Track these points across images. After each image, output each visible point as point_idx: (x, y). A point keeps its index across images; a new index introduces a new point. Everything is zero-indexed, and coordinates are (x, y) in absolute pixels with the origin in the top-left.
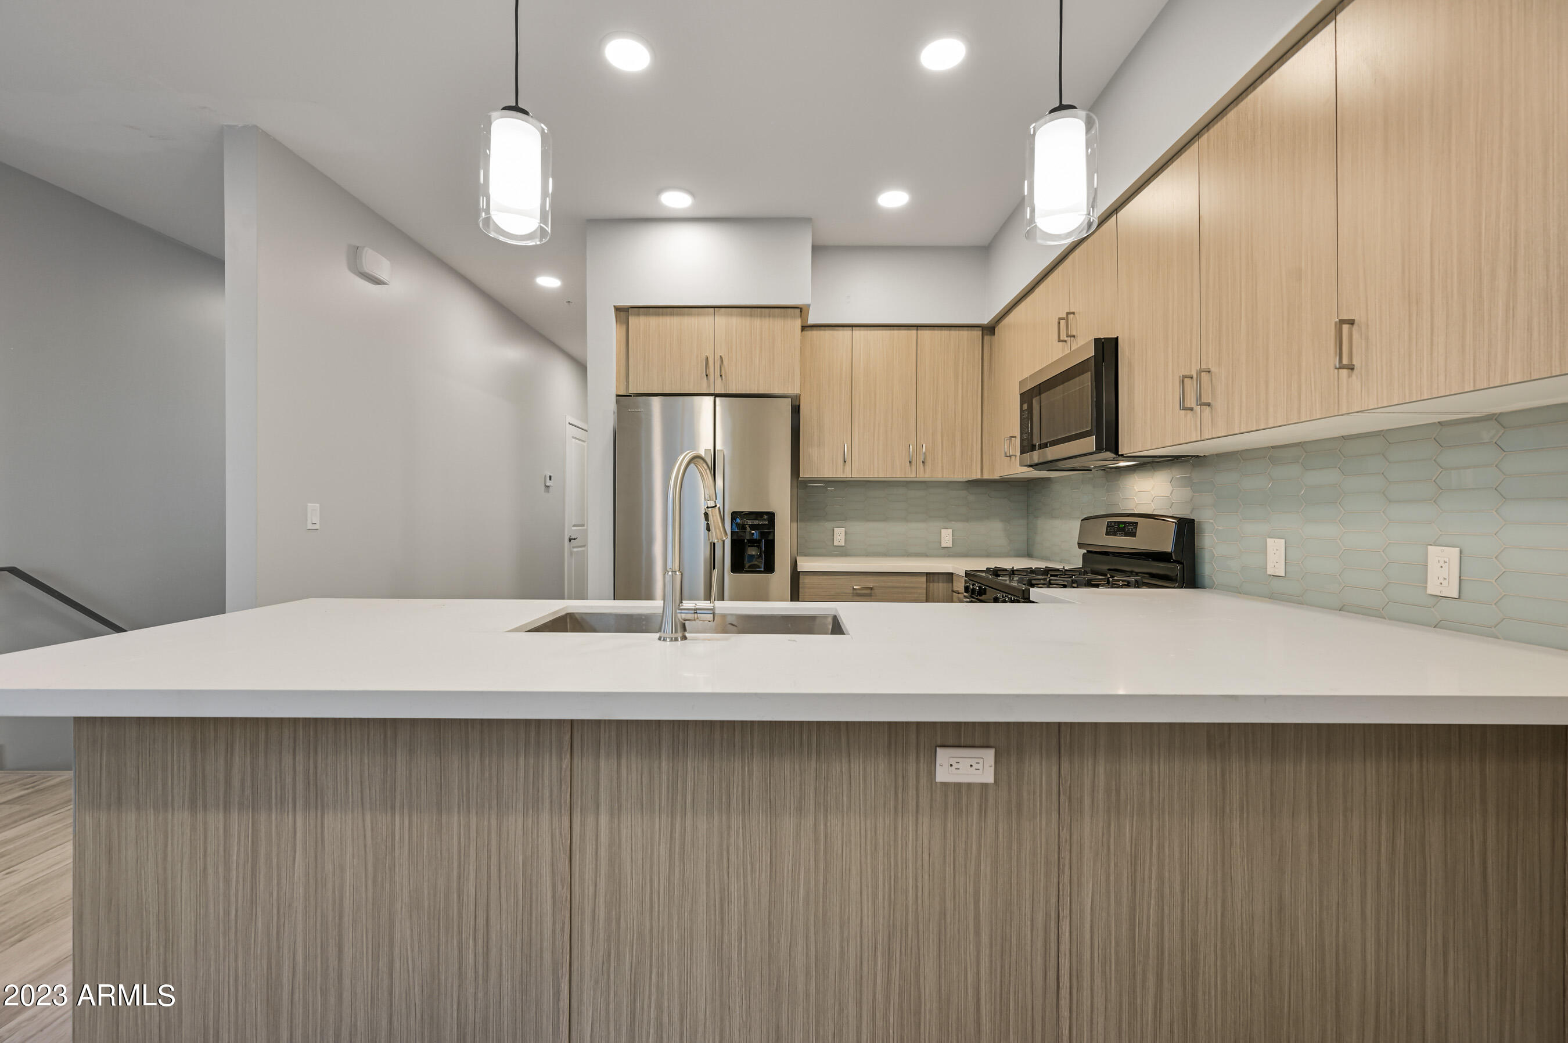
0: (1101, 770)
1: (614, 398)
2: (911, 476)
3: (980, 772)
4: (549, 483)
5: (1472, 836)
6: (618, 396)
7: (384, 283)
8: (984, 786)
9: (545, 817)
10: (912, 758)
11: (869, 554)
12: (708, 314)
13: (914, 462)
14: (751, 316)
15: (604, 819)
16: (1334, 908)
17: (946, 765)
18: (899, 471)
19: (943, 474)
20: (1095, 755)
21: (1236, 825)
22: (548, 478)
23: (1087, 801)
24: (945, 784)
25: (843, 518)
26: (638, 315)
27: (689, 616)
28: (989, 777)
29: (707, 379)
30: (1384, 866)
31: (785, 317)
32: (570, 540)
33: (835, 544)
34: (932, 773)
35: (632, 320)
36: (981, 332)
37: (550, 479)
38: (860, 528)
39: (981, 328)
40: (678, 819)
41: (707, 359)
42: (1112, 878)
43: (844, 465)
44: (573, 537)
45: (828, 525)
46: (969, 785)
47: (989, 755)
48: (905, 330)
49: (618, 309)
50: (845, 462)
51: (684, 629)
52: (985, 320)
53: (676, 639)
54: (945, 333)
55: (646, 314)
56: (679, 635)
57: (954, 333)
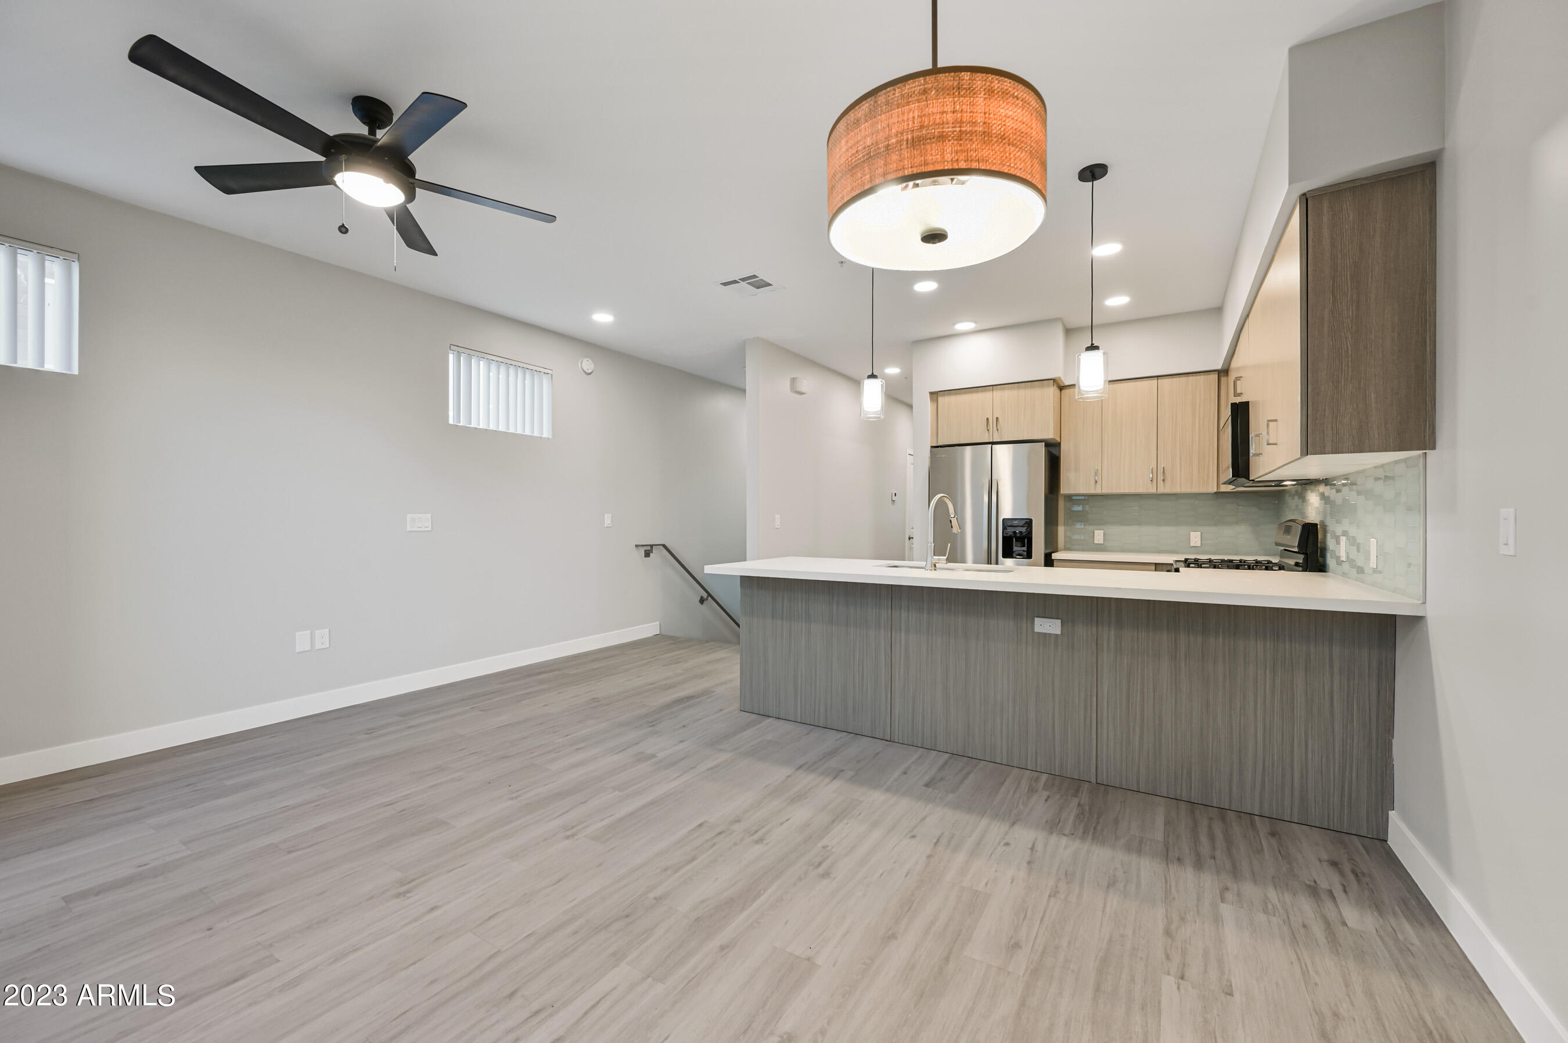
0: (1112, 633)
1: (929, 448)
2: (1153, 490)
3: (1054, 629)
4: (894, 498)
5: (1324, 684)
6: (932, 447)
7: (805, 393)
8: (1057, 635)
9: (882, 631)
10: (1025, 621)
11: (1123, 551)
12: (989, 390)
13: (1155, 481)
14: (1018, 388)
15: (903, 634)
16: (1238, 710)
17: (1039, 625)
18: (1142, 486)
19: (1181, 487)
20: (1109, 627)
21: (1183, 664)
22: (894, 495)
23: (1105, 645)
24: (1039, 633)
25: (1101, 523)
26: (944, 395)
27: (937, 561)
28: (1059, 632)
29: (988, 432)
30: (1268, 692)
31: (1042, 386)
32: (909, 539)
33: (1096, 542)
34: (1033, 628)
35: (940, 399)
36: (1217, 375)
37: (895, 495)
38: (1115, 530)
39: (1217, 372)
40: (930, 637)
41: (988, 419)
42: (1118, 681)
43: (1096, 484)
44: (911, 537)
45: (1091, 528)
46: (1050, 634)
47: (1059, 622)
48: (1147, 380)
49: (931, 393)
50: (1096, 482)
51: (935, 566)
52: (1219, 366)
53: (932, 570)
54: (1183, 379)
55: (948, 395)
56: (933, 568)
57: (1191, 378)
